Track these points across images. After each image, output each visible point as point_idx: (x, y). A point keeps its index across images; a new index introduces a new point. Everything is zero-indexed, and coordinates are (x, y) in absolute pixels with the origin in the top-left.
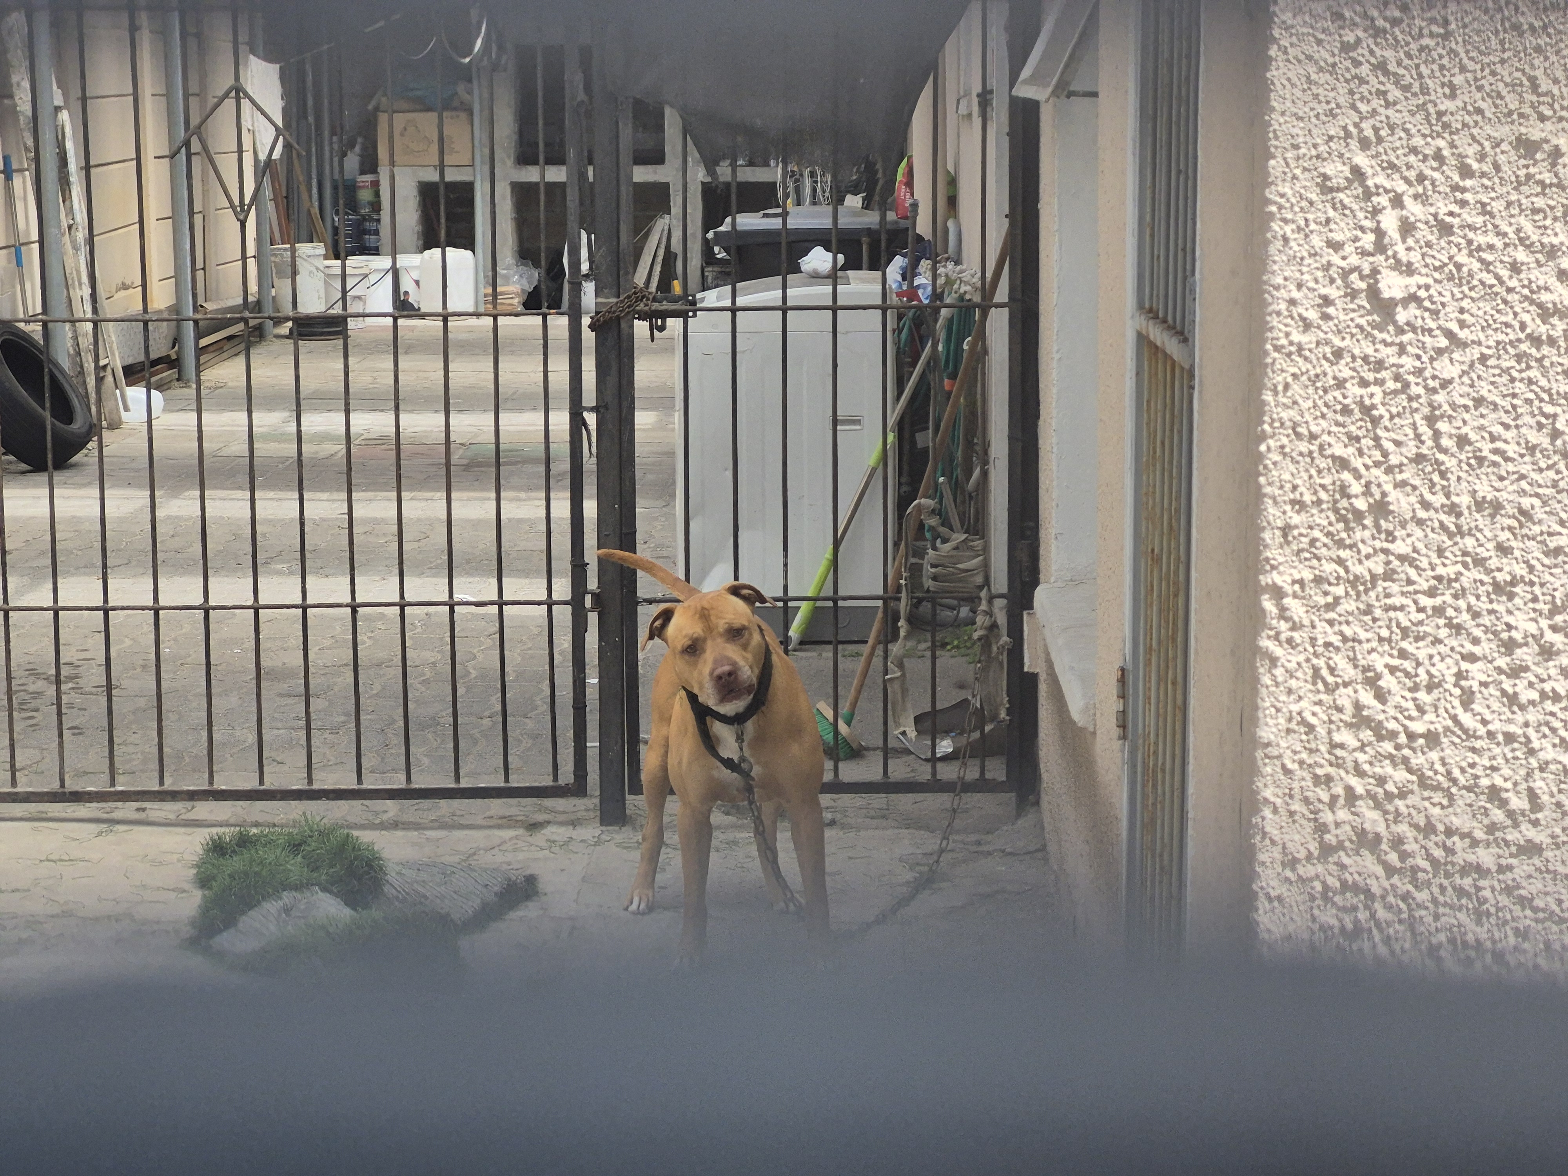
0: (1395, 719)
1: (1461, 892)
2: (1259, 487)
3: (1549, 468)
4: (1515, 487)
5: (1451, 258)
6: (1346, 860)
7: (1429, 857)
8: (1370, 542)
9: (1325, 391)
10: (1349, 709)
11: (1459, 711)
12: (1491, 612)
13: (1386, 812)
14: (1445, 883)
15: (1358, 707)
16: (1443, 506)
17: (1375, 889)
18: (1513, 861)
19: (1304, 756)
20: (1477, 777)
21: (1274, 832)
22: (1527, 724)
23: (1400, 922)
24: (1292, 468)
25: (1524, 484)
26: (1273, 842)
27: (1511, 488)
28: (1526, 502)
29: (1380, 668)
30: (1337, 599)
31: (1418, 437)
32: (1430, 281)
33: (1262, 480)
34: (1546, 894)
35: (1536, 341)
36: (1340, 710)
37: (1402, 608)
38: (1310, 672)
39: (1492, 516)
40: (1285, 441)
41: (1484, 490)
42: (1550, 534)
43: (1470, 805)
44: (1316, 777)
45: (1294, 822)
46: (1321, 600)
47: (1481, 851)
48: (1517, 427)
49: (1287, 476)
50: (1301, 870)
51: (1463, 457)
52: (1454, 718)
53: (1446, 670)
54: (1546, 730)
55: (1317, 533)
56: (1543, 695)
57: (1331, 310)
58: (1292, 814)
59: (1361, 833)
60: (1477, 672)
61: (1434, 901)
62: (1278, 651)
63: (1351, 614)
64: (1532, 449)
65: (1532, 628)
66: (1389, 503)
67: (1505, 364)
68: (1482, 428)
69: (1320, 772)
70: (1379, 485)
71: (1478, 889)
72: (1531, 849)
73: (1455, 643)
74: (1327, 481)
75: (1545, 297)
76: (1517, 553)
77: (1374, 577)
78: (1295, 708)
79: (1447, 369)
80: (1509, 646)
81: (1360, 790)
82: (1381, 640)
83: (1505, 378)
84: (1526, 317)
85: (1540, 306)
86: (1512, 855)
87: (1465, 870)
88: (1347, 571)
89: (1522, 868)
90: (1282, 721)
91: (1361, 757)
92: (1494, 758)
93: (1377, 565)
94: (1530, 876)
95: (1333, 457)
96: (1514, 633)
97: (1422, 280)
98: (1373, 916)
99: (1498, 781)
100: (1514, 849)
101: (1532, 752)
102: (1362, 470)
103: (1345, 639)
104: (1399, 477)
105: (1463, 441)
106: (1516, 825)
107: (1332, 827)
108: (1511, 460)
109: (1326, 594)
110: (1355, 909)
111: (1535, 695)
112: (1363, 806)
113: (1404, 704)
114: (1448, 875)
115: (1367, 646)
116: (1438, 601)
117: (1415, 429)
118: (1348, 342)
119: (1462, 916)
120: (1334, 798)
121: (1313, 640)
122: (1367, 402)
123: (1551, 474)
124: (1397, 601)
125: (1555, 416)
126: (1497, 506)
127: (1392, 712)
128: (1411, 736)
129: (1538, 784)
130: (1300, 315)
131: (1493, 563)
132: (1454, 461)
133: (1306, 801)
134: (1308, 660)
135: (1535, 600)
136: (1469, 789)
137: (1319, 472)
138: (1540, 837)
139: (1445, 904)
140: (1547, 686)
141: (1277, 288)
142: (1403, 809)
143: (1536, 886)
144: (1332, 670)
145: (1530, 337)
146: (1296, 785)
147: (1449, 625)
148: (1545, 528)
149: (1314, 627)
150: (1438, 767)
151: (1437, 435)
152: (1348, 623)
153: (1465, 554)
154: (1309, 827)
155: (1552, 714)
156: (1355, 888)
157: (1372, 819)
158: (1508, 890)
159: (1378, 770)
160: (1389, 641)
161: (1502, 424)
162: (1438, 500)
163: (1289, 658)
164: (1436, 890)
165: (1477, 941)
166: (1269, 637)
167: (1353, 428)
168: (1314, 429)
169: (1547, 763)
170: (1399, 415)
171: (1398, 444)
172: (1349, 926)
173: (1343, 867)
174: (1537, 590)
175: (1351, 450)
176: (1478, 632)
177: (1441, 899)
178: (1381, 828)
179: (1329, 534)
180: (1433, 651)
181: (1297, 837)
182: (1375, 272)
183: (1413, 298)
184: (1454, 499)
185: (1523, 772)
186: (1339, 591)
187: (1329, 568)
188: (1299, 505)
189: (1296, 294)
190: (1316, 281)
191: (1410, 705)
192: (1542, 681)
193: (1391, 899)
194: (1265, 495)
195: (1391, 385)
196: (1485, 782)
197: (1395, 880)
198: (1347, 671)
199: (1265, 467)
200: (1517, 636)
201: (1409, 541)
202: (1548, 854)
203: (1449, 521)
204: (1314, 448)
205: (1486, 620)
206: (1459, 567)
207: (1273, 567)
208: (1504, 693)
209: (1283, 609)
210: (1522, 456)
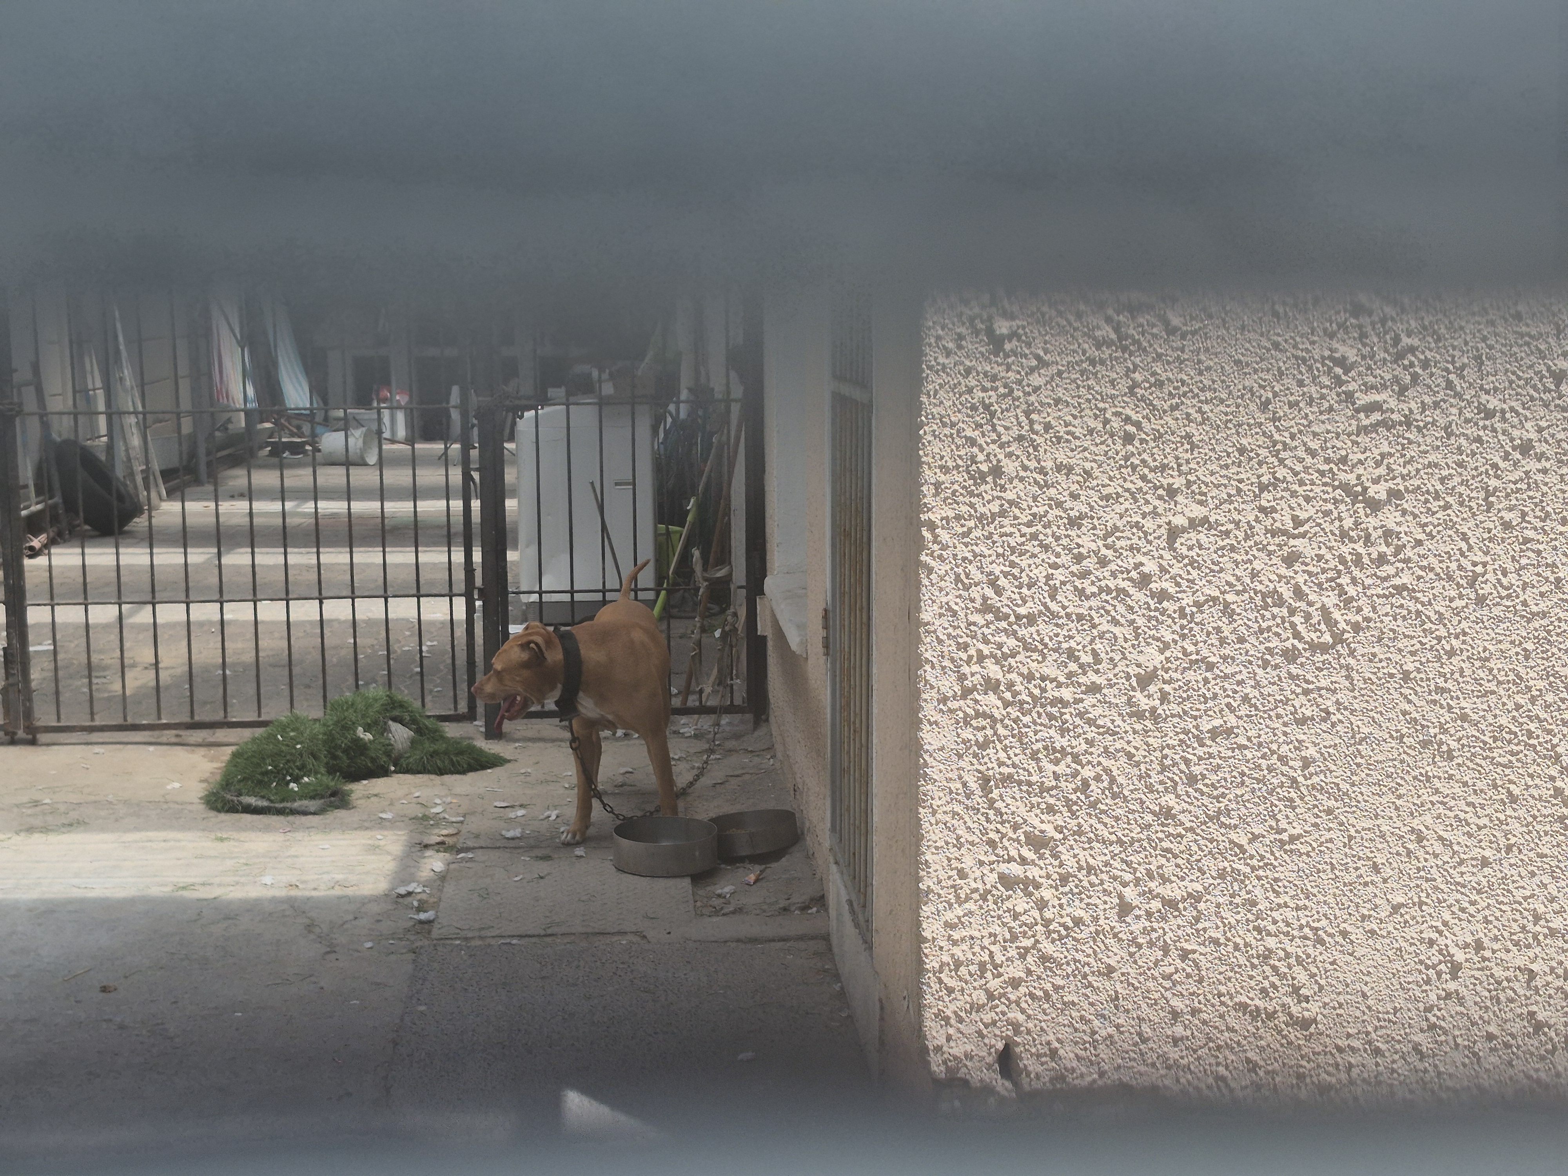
0: (1008, 606)
1: (1051, 717)
2: (921, 457)
3: (1102, 443)
4: (1080, 456)
5: (1038, 309)
6: (978, 697)
7: (1031, 694)
8: (990, 492)
9: (960, 396)
10: (979, 601)
11: (1048, 600)
12: (1068, 536)
13: (1002, 666)
14: (1041, 710)
15: (985, 598)
16: (1035, 468)
17: (997, 716)
18: (1084, 697)
19: (950, 630)
20: (1060, 642)
21: (932, 681)
22: (1090, 608)
23: (1013, 736)
24: (940, 445)
25: (1086, 454)
26: (932, 687)
27: (1078, 456)
28: (1088, 465)
29: (997, 573)
30: (970, 531)
31: (1019, 424)
32: (1025, 323)
33: (921, 453)
34: (1105, 716)
35: (1093, 362)
36: (973, 601)
37: (1011, 535)
38: (953, 577)
39: (1067, 475)
40: (935, 427)
41: (1061, 458)
42: (1103, 486)
43: (1056, 661)
44: (958, 644)
45: (945, 673)
46: (960, 530)
47: (1063, 690)
48: (1081, 417)
49: (936, 450)
50: (949, 704)
51: (1048, 436)
52: (1045, 605)
53: (1039, 574)
54: (1102, 612)
55: (956, 487)
56: (1100, 588)
57: (964, 343)
58: (943, 668)
59: (987, 680)
60: (1059, 575)
61: (1034, 722)
62: (933, 563)
63: (979, 538)
64: (1091, 432)
65: (1093, 546)
66: (1002, 467)
67: (1073, 376)
68: (1060, 418)
69: (960, 640)
70: (995, 456)
71: (1062, 714)
72: (1094, 689)
73: (1044, 557)
74: (962, 452)
75: (1098, 333)
76: (1083, 498)
77: (993, 515)
78: (944, 600)
79: (1037, 380)
80: (1079, 558)
81: (986, 652)
82: (998, 555)
83: (1074, 386)
84: (1086, 346)
85: (1095, 338)
86: (1082, 692)
87: (1055, 702)
88: (976, 511)
89: (1089, 700)
90: (935, 608)
91: (986, 631)
92: (1070, 630)
93: (995, 507)
94: (1094, 706)
95: (965, 437)
96: (1081, 549)
97: (1020, 323)
98: (995, 733)
99: (1073, 644)
100: (1083, 688)
101: (1094, 626)
102: (985, 446)
103: (975, 556)
104: (1008, 450)
105: (1048, 427)
106: (1085, 673)
107: (969, 676)
108: (1079, 438)
109: (962, 526)
110: (984, 728)
111: (1095, 589)
112: (988, 663)
113: (1013, 596)
114: (1043, 706)
115: (990, 559)
116: (1033, 530)
117: (1017, 419)
118: (974, 363)
119: (1052, 732)
120: (970, 657)
121: (955, 556)
122: (987, 401)
123: (1104, 447)
124: (1008, 530)
125: (1105, 409)
126: (1070, 470)
127: (1006, 602)
128: (1018, 617)
129: (1098, 646)
130: (944, 346)
131: (1068, 505)
132: (1043, 440)
133: (952, 660)
134: (952, 569)
135: (1094, 528)
136: (1055, 651)
137: (958, 447)
138: (1100, 680)
139: (1041, 724)
140: (1103, 584)
141: (929, 329)
142: (1013, 664)
143: (1098, 711)
144: (967, 576)
145: (1088, 359)
146: (945, 649)
147: (1039, 545)
148: (1100, 482)
149: (955, 547)
150: (1035, 636)
151: (1031, 422)
152: (977, 545)
153: (1050, 499)
154: (954, 676)
155: (1107, 602)
156: (985, 715)
157: (993, 670)
158: (1081, 715)
159: (997, 639)
160: (1003, 555)
161: (1072, 415)
162: (1033, 464)
163: (940, 568)
164: (1035, 715)
165: (1062, 747)
166: (927, 555)
167: (978, 419)
168: (953, 419)
169: (1104, 633)
170: (1007, 410)
171: (1007, 428)
172: (981, 740)
173: (976, 701)
174: (1095, 522)
175: (977, 433)
176: (1059, 549)
177: (1039, 721)
178: (1000, 676)
179: (964, 487)
180: (1031, 561)
181: (946, 683)
182: (990, 319)
183: (1013, 335)
184: (1042, 463)
185: (1089, 638)
186: (971, 524)
187: (964, 509)
188: (945, 469)
189: (940, 332)
190: (954, 324)
191: (1017, 596)
192: (1100, 580)
193: (1006, 721)
194: (924, 463)
195: (1002, 390)
196: (1065, 646)
197: (1009, 709)
198: (977, 576)
199: (923, 444)
200: (1084, 551)
201: (1014, 491)
202: (1105, 691)
203: (1039, 477)
204: (954, 432)
205: (1064, 542)
206: (1046, 507)
207: (929, 510)
208: (1076, 588)
209: (935, 537)
210: (1085, 436)
